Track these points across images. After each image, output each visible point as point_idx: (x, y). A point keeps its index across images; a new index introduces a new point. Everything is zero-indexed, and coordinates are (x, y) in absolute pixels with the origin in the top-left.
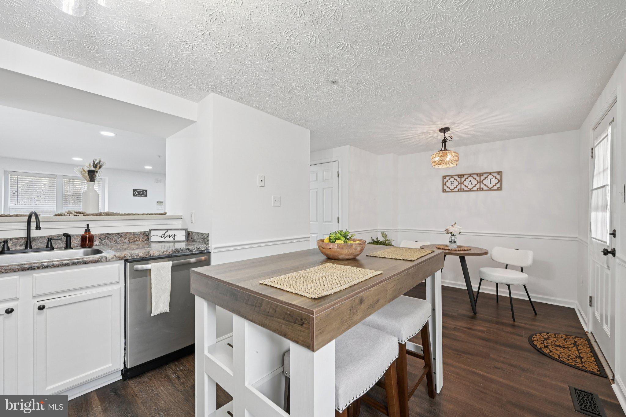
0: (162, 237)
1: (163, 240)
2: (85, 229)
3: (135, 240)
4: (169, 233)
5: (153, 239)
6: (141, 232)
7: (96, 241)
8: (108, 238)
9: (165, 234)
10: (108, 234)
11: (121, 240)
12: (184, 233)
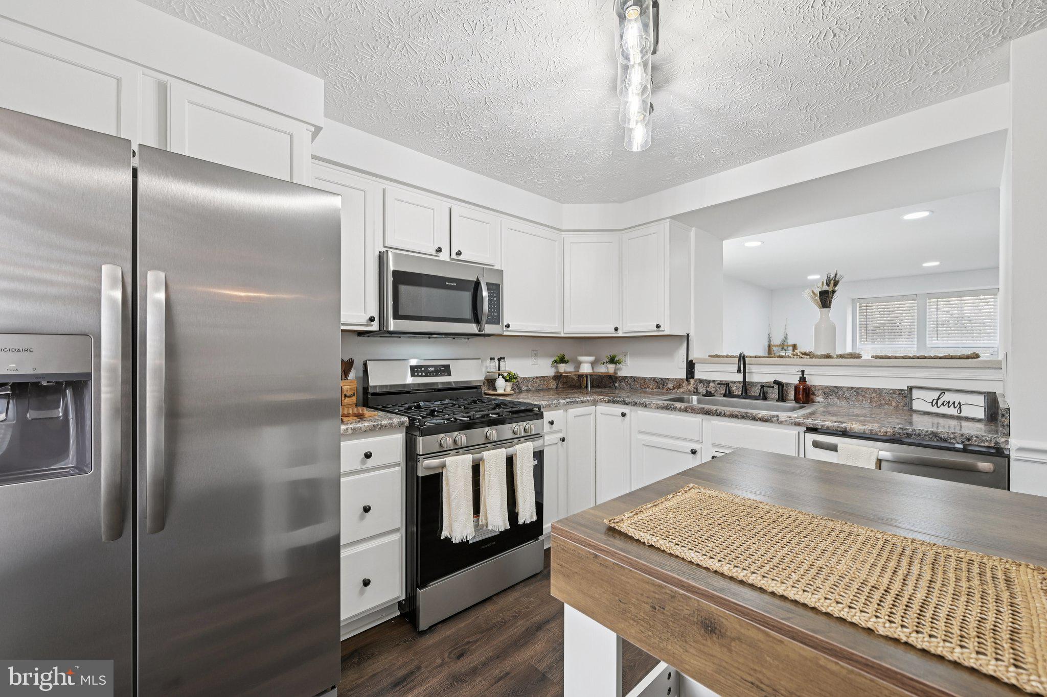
0: (932, 403)
1: (935, 410)
2: (800, 377)
3: (883, 402)
4: (948, 397)
5: (916, 405)
6: (894, 391)
7: (818, 396)
8: (836, 394)
9: (938, 399)
10: (836, 387)
11: (856, 399)
12: (981, 400)
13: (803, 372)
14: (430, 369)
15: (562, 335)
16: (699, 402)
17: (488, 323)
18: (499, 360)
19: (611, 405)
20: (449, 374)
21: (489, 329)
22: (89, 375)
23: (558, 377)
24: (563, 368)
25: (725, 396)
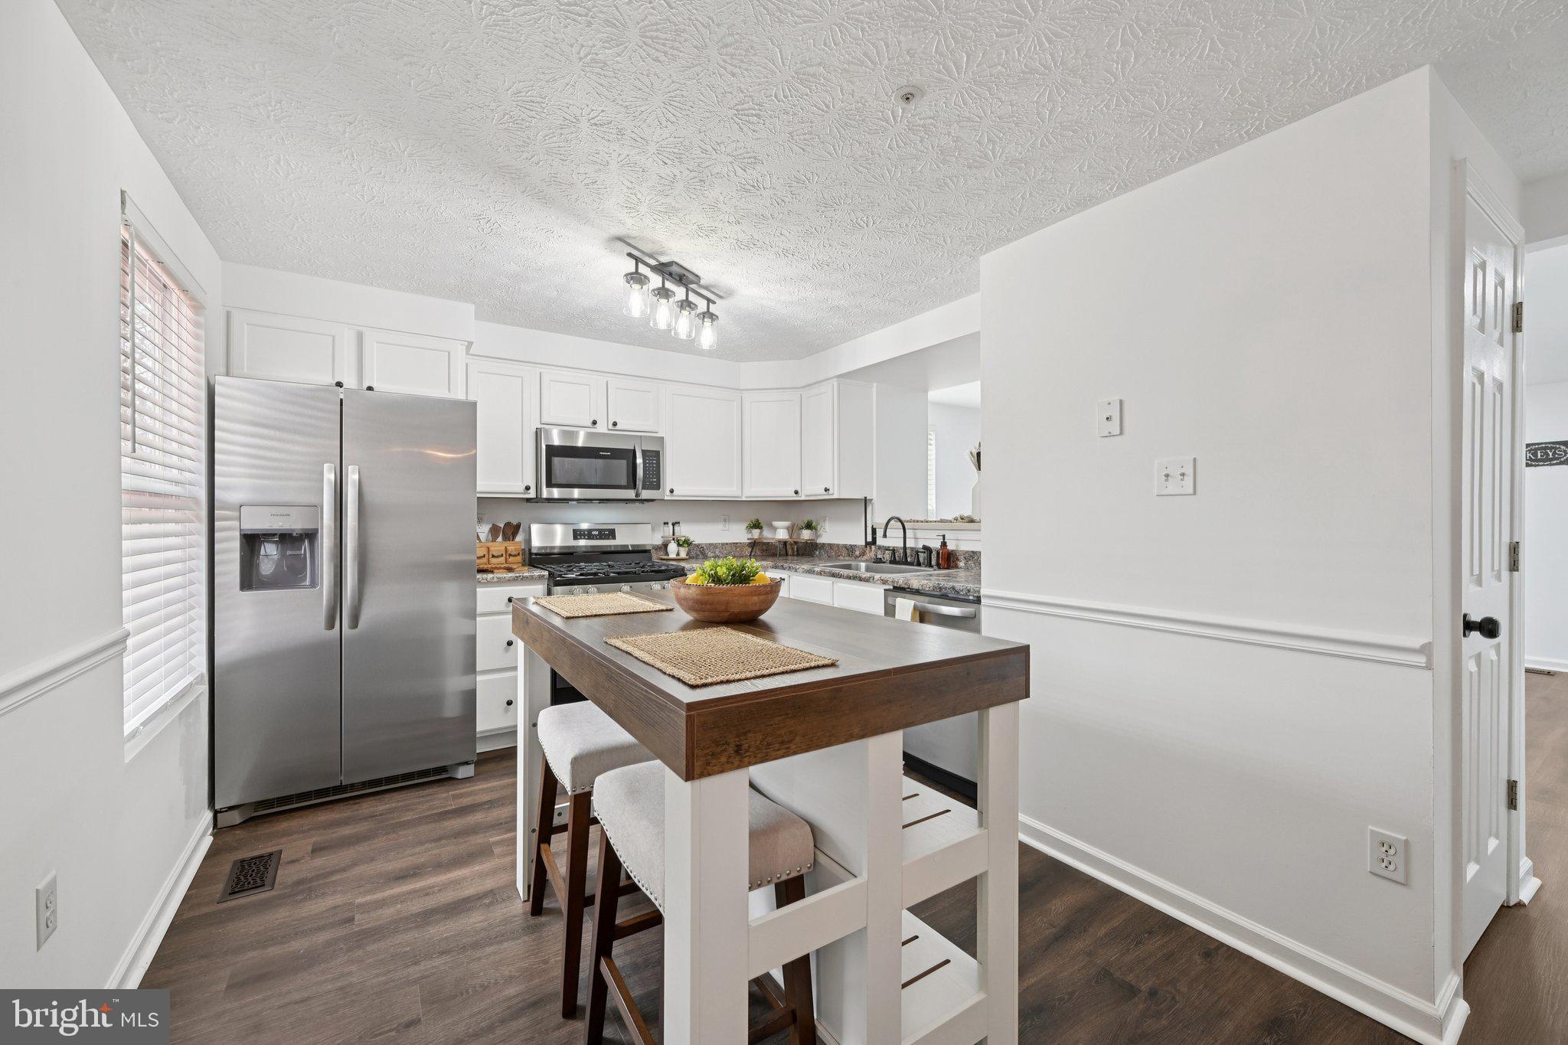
2: (942, 542)
13: (944, 536)
14: (594, 533)
15: (744, 499)
16: (868, 569)
17: (644, 488)
18: (673, 525)
19: (808, 575)
20: (614, 538)
21: (646, 494)
22: (316, 530)
23: (754, 544)
24: (756, 533)
25: (891, 562)
